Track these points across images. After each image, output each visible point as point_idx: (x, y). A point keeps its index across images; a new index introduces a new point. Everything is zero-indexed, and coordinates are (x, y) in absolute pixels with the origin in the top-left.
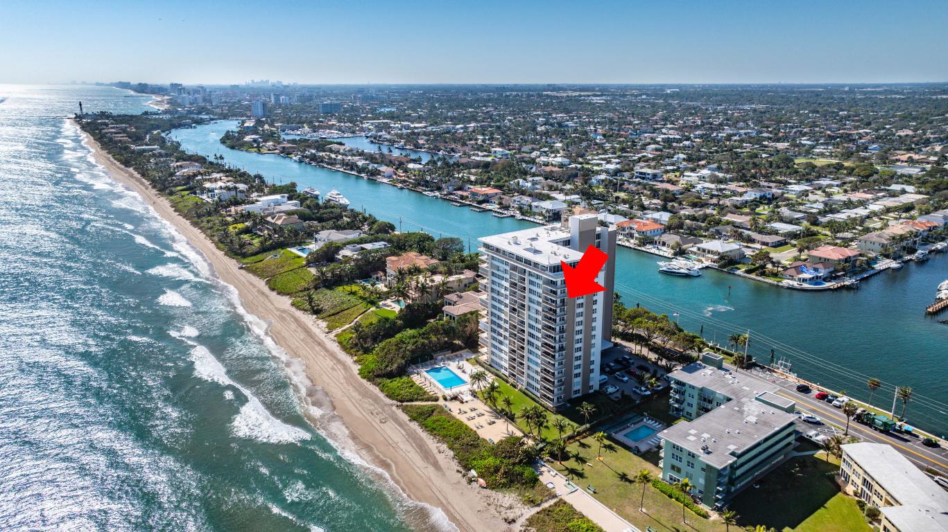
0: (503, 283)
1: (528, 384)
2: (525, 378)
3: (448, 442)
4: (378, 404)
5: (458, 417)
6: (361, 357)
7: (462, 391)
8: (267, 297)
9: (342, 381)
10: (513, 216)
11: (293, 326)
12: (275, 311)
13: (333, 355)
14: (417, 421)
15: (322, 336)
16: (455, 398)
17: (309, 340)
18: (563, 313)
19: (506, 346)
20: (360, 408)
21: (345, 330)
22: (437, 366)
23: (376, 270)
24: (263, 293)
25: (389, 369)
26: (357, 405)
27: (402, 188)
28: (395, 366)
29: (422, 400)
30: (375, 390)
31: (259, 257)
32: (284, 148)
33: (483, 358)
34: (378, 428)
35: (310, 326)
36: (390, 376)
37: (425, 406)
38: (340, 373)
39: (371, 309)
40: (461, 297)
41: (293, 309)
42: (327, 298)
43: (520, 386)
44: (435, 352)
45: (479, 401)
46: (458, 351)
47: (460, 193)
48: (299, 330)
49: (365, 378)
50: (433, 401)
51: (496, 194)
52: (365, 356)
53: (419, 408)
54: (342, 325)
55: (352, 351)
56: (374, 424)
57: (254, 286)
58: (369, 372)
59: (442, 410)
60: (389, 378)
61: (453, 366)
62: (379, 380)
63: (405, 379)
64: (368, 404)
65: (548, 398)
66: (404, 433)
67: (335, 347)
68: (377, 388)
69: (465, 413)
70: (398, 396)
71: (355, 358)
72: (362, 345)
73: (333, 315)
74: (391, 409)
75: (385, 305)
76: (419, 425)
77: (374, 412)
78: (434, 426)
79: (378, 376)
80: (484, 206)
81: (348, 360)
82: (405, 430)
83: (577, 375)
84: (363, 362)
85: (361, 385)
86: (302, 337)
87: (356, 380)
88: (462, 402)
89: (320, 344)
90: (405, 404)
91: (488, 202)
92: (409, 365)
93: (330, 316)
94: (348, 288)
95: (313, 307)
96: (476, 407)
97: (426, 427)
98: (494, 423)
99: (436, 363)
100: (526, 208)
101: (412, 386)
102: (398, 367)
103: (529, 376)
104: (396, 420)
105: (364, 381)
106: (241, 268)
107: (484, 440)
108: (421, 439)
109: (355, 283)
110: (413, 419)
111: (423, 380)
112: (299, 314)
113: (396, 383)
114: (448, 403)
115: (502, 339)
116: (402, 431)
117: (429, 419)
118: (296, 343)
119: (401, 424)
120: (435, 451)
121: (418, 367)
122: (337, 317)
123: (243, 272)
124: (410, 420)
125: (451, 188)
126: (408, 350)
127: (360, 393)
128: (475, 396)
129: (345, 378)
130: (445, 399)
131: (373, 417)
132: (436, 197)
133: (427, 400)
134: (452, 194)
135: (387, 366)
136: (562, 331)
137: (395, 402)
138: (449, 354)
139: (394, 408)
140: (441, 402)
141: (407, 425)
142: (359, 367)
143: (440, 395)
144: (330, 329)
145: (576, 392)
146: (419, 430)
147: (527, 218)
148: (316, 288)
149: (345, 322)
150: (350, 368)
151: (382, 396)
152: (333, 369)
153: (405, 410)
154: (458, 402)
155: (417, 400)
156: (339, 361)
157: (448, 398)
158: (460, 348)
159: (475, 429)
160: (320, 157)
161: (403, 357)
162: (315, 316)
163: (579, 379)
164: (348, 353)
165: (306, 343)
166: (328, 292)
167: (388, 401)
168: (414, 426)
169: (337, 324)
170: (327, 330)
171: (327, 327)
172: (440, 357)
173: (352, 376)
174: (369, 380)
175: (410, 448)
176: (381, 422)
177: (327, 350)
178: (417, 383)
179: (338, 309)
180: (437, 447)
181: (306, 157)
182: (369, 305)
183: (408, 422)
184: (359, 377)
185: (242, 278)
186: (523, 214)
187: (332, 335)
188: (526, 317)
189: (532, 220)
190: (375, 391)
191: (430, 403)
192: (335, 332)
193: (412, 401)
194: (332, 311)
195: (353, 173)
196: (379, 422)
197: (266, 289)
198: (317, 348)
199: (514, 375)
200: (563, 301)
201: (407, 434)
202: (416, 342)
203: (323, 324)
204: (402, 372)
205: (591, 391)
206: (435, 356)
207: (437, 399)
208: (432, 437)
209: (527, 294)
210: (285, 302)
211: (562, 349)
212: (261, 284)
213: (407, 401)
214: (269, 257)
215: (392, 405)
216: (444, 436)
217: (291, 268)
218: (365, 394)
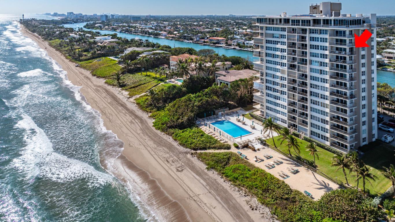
0: (279, 46)
1: (312, 133)
2: (308, 128)
3: (256, 195)
4: (173, 151)
5: (257, 165)
6: (155, 113)
7: (251, 139)
8: (90, 79)
9: (139, 132)
10: (234, 49)
11: (104, 95)
12: (93, 87)
13: (132, 113)
14: (216, 170)
15: (125, 100)
16: (246, 146)
17: (115, 103)
18: (351, 62)
19: (284, 100)
20: (155, 156)
21: (142, 96)
22: (220, 120)
23: (163, 64)
24: (87, 78)
25: (180, 121)
26: (153, 153)
27: (171, 40)
28: (186, 118)
29: (215, 148)
30: (170, 139)
31: (90, 61)
32: (113, 28)
33: (258, 113)
34: (175, 177)
35: (117, 95)
36: (182, 127)
37: (219, 154)
38: (138, 126)
39: (161, 84)
40: (228, 72)
41: (106, 85)
42: (130, 79)
43: (303, 135)
44: (217, 109)
45: (270, 149)
46: (233, 109)
47: (203, 40)
48: (108, 97)
49: (159, 129)
50: (225, 149)
51: (223, 40)
52: (158, 112)
53: (214, 155)
54: (140, 93)
55: (147, 109)
56: (170, 171)
57: (82, 74)
58: (163, 124)
59: (238, 159)
60: (181, 129)
61: (233, 119)
62: (172, 131)
63: (194, 129)
64: (163, 152)
65: (342, 145)
66: (205, 184)
67: (134, 107)
68: (171, 138)
69: (263, 161)
70: (191, 144)
71: (150, 114)
72: (155, 105)
73: (134, 87)
74: (186, 157)
75: (170, 81)
76: (219, 174)
77: (170, 160)
78: (236, 175)
79: (171, 127)
80: (217, 45)
81: (145, 116)
82: (205, 180)
83: (364, 124)
84: (156, 117)
85: (156, 135)
86: (109, 101)
87: (151, 131)
88: (255, 150)
89: (123, 105)
90: (199, 151)
91: (219, 43)
92: (196, 119)
93: (131, 88)
94: (145, 73)
95: (119, 83)
96: (271, 155)
97: (227, 176)
98: (297, 172)
99: (218, 118)
100: (241, 44)
101: (202, 135)
102: (188, 119)
103: (312, 125)
104: (193, 168)
105: (159, 132)
106: (77, 66)
107: (298, 193)
108: (226, 191)
109: (149, 71)
110: (211, 167)
111: (212, 130)
112: (110, 88)
113: (187, 133)
114: (241, 151)
115: (278, 94)
116: (202, 181)
117: (227, 167)
118: (104, 105)
119: (198, 173)
120: (247, 208)
121: (204, 121)
122: (136, 89)
123: (78, 68)
124: (208, 168)
125: (198, 38)
126: (196, 106)
127: (155, 142)
128: (265, 144)
129: (141, 129)
130: (237, 147)
131: (168, 165)
132: (191, 43)
133: (220, 148)
134: (198, 41)
135: (178, 119)
136: (351, 79)
137: (189, 150)
138: (227, 111)
139: (189, 156)
140: (234, 150)
141: (206, 174)
142: (154, 121)
143: (231, 143)
144: (131, 96)
145: (364, 139)
146: (221, 180)
147: (243, 49)
148: (123, 73)
149: (142, 92)
150: (146, 122)
151: (175, 144)
152: (131, 122)
153: (200, 157)
154: (250, 150)
155: (209, 148)
156: (137, 117)
157: (240, 146)
158: (235, 107)
159: (281, 179)
160: (130, 30)
161: (192, 111)
162: (120, 89)
163: (365, 128)
164: (144, 111)
165: (112, 105)
166: (131, 75)
167: (182, 149)
168: (213, 175)
169: (136, 93)
170: (128, 96)
171: (129, 94)
172: (220, 113)
173: (148, 128)
174: (163, 130)
175: (215, 203)
176: (178, 170)
177: (127, 109)
178: (207, 133)
179: (138, 84)
180: (247, 202)
181: (123, 30)
182: (159, 82)
183: (206, 171)
184: (154, 128)
185: (76, 71)
186: (240, 47)
187: (132, 100)
188: (308, 70)
189: (246, 49)
190: (168, 140)
191: (222, 151)
192: (134, 98)
193: (205, 149)
194: (133, 86)
195: (146, 35)
196: (175, 170)
197: (90, 76)
198: (120, 108)
199: (294, 126)
200: (351, 50)
201: (208, 184)
202: (201, 100)
203: (126, 93)
204: (191, 124)
205: (374, 140)
206: (216, 111)
207: (229, 148)
208: (237, 189)
209: (308, 50)
210: (101, 82)
211: (352, 96)
212: (88, 73)
213: (201, 149)
214: (95, 61)
215: (187, 153)
216: (251, 188)
217: (108, 65)
218: (160, 143)
